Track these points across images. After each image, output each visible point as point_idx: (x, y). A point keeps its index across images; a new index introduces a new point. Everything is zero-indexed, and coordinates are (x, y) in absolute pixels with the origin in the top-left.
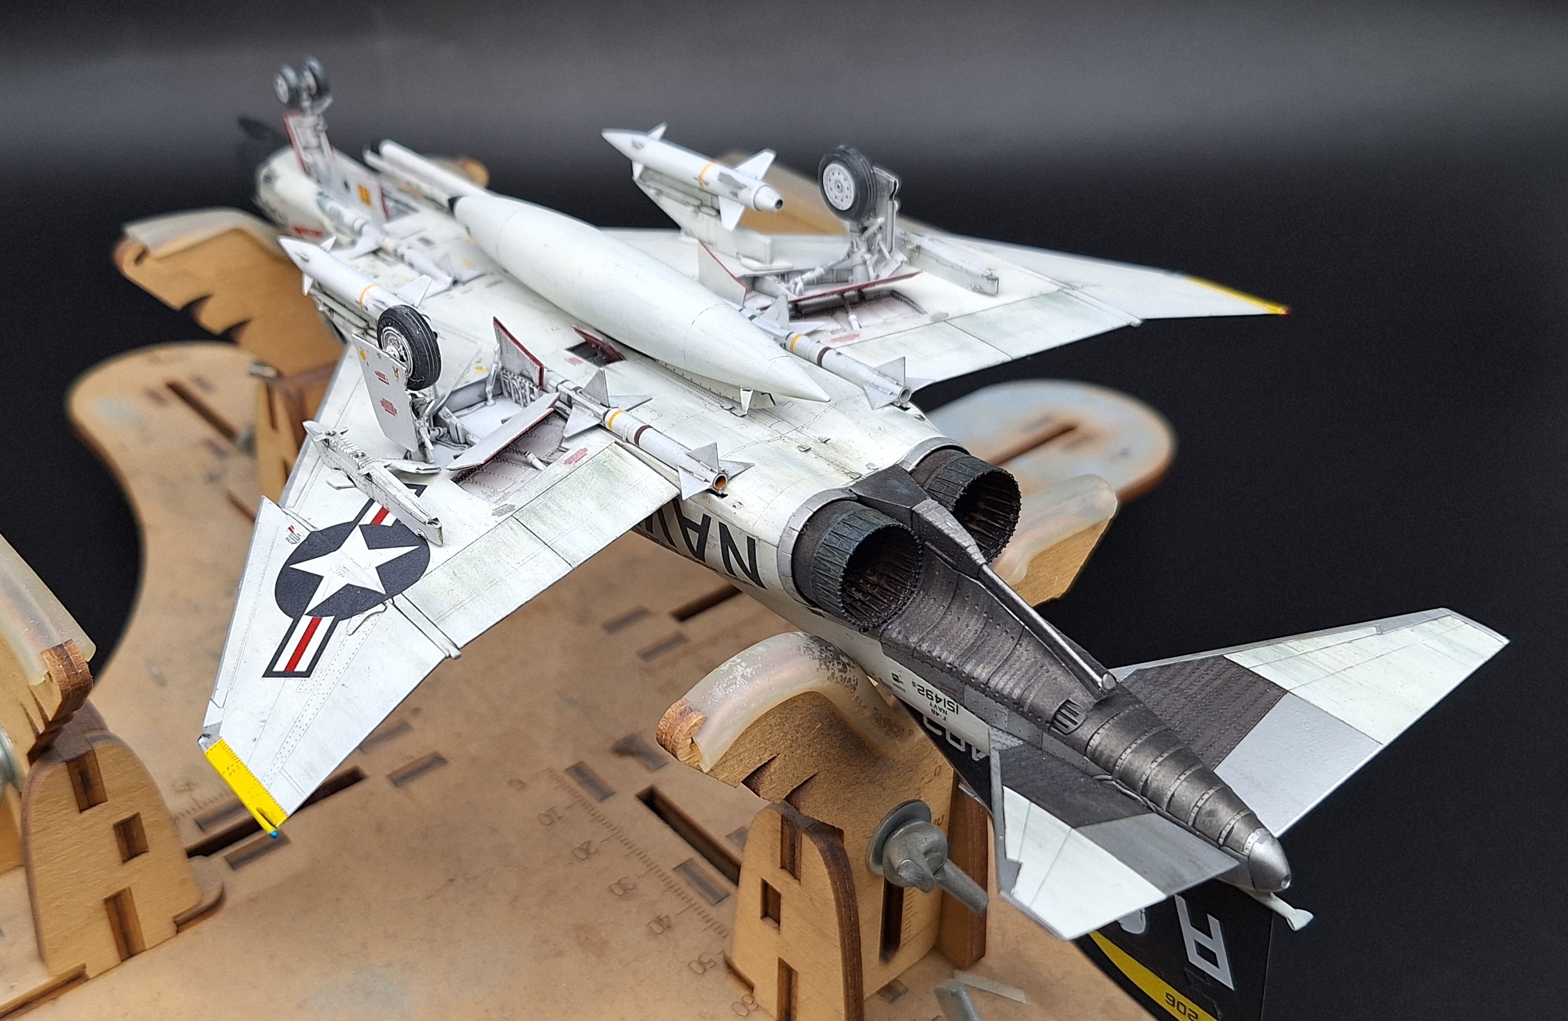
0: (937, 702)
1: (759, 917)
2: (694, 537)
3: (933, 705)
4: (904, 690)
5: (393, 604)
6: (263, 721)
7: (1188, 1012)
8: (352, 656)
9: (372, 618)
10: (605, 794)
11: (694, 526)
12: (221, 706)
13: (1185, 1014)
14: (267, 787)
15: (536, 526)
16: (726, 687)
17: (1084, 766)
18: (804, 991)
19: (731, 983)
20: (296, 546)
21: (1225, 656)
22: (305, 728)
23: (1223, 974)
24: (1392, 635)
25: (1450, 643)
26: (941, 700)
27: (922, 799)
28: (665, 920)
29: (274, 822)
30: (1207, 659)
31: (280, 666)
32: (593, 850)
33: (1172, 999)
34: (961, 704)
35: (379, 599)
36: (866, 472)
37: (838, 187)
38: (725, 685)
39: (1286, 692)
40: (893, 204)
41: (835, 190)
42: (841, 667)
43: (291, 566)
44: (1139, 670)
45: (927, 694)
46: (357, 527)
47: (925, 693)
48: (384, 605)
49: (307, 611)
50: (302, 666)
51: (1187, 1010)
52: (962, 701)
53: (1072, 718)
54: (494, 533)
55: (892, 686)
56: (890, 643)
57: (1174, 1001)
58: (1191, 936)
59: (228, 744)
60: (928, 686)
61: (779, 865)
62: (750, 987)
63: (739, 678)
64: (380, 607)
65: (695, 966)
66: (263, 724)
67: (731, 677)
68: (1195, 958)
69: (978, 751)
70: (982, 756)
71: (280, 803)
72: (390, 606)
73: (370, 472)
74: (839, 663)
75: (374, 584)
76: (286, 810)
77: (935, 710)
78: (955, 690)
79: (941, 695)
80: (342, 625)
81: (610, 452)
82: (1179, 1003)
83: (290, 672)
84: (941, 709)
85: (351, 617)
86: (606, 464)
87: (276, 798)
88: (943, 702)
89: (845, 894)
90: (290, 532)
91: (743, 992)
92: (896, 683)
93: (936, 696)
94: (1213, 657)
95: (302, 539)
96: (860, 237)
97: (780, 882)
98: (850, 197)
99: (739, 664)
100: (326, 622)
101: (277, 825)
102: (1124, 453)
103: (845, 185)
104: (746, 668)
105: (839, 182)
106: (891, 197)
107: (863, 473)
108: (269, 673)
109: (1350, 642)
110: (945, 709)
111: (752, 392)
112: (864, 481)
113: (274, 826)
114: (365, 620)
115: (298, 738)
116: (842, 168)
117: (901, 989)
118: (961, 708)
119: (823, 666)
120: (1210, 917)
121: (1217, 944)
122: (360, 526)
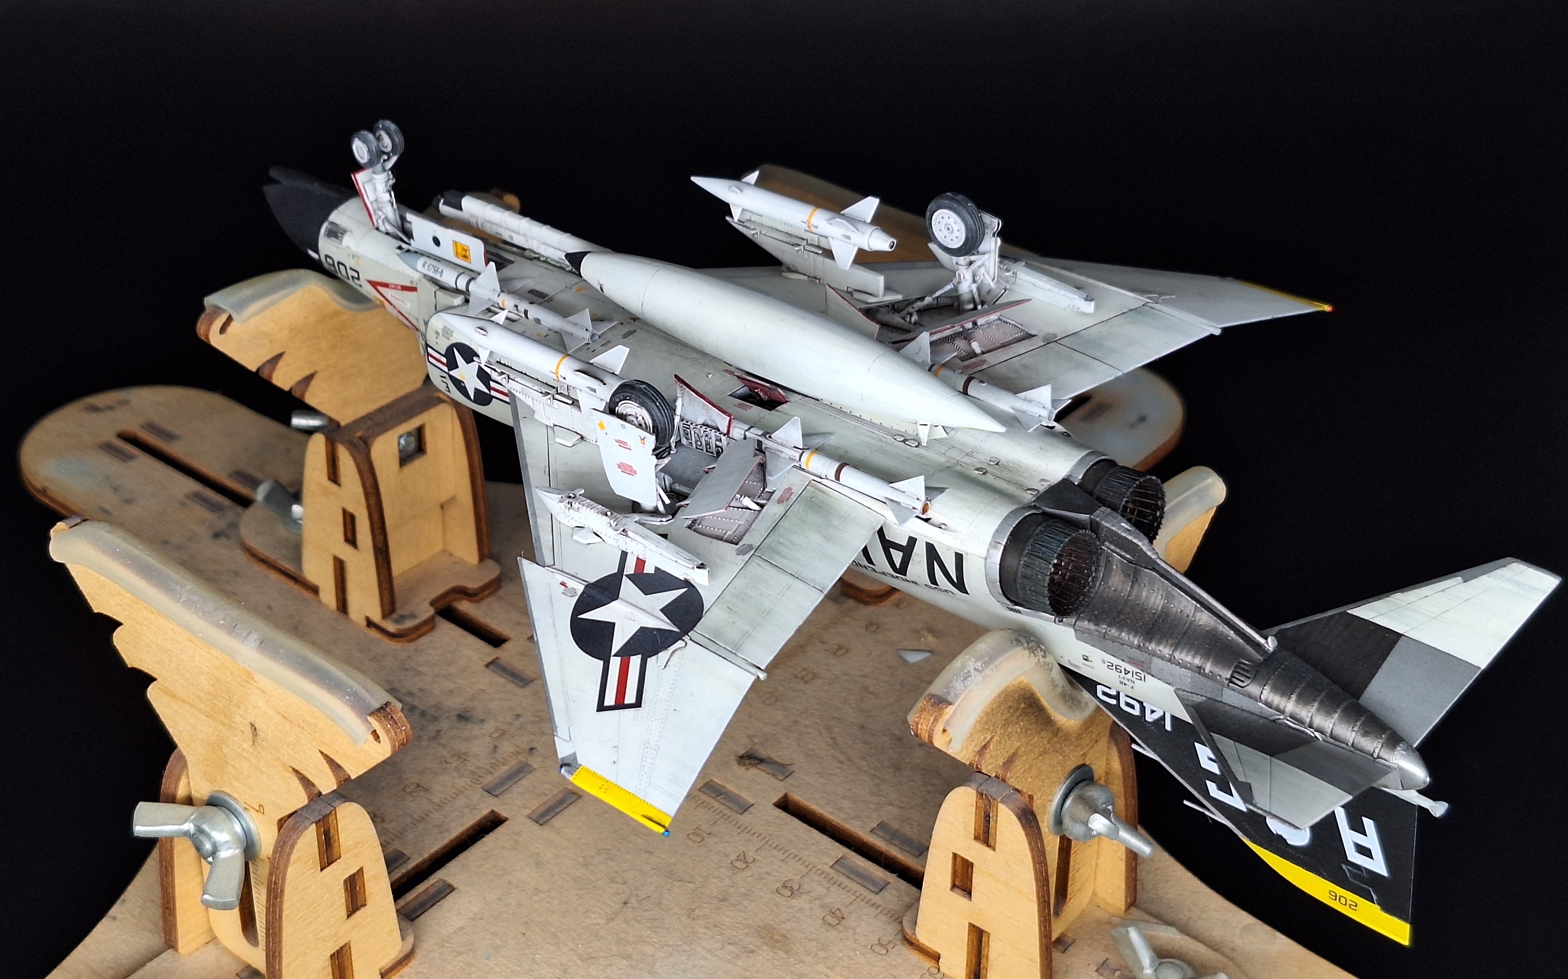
0: (1126, 674)
1: (949, 889)
2: (897, 556)
3: (1122, 677)
4: (1093, 668)
5: (691, 639)
6: (615, 747)
7: (1349, 902)
8: (673, 686)
9: (677, 653)
10: (744, 808)
11: (898, 547)
12: (568, 739)
13: (1346, 905)
14: (643, 798)
15: (778, 561)
16: (965, 679)
17: (1259, 710)
18: (995, 950)
19: (914, 957)
20: (576, 598)
21: (1348, 611)
22: (656, 748)
23: (1378, 865)
24: (1474, 582)
25: (1518, 584)
26: (1129, 672)
27: (1087, 763)
28: (838, 912)
29: (663, 823)
30: (1334, 615)
31: (610, 700)
32: (750, 860)
33: (1334, 894)
34: (1148, 673)
35: (677, 637)
36: (1042, 487)
37: (948, 229)
38: (962, 678)
39: (1401, 635)
40: (996, 240)
41: (946, 232)
42: (1043, 653)
43: (580, 616)
44: (1281, 630)
45: (1116, 668)
46: (624, 577)
47: (1114, 668)
48: (683, 640)
49: (613, 653)
50: (630, 698)
51: (1348, 901)
52: (1149, 671)
53: (1246, 674)
54: (745, 570)
55: (1081, 665)
56: (1082, 629)
57: (1336, 896)
58: (1349, 837)
59: (591, 769)
60: (1116, 661)
61: (973, 837)
62: (936, 957)
63: (972, 671)
64: (680, 643)
65: (877, 948)
66: (616, 749)
67: (966, 671)
68: (1353, 856)
69: (1153, 712)
70: (1156, 716)
71: (660, 808)
72: (689, 642)
73: (625, 527)
74: (1041, 651)
75: (664, 624)
76: (669, 813)
77: (1123, 681)
78: (1142, 662)
79: (1130, 668)
80: (651, 661)
81: (812, 489)
82: (1340, 897)
83: (620, 705)
84: (1128, 680)
85: (657, 653)
86: (813, 500)
87: (656, 805)
88: (1131, 673)
89: (1039, 853)
90: (563, 587)
91: (928, 964)
92: (1085, 662)
93: (1125, 670)
94: (1339, 613)
95: (579, 593)
96: (967, 269)
97: (974, 852)
98: (961, 238)
99: (969, 659)
100: (635, 661)
101: (666, 825)
102: (1142, 419)
103: (956, 227)
104: (975, 662)
105: (949, 224)
106: (994, 234)
107: (1040, 490)
108: (601, 707)
109: (1443, 590)
110: (1133, 679)
111: (928, 427)
112: (1041, 495)
113: (664, 826)
114: (671, 655)
115: (654, 757)
116: (951, 213)
117: (1069, 941)
118: (1148, 676)
119: (1032, 655)
120: (1364, 819)
121: (1372, 840)
122: (627, 576)
